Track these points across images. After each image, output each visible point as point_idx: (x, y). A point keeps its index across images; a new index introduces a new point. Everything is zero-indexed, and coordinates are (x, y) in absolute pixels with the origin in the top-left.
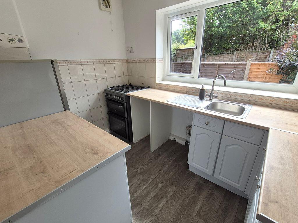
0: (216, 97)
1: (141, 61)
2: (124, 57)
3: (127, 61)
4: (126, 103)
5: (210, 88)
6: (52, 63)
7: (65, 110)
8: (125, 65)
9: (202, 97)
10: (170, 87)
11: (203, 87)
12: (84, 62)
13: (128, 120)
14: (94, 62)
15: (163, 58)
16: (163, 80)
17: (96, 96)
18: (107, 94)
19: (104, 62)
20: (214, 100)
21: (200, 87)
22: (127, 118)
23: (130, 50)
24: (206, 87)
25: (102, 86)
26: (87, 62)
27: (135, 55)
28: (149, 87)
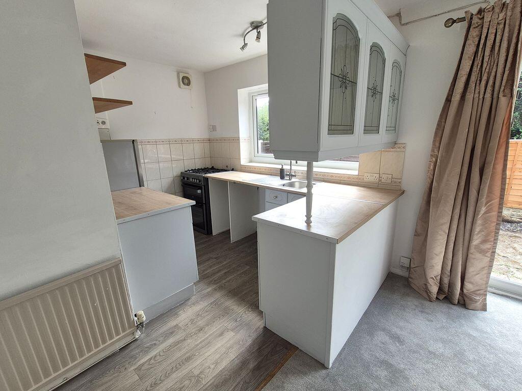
0: (295, 176)
1: (225, 140)
2: (206, 136)
3: (209, 140)
4: (204, 186)
5: (289, 167)
6: (133, 143)
7: (140, 186)
8: (207, 145)
9: (282, 178)
10: (255, 168)
11: (282, 167)
12: (159, 142)
13: (206, 207)
14: (169, 142)
15: (250, 137)
16: (251, 162)
17: (170, 180)
18: (184, 178)
19: (182, 141)
20: (293, 180)
21: (280, 167)
22: (205, 204)
23: (213, 128)
24: (285, 167)
25: (177, 169)
26: (163, 142)
27: (218, 134)
28: (233, 170)
